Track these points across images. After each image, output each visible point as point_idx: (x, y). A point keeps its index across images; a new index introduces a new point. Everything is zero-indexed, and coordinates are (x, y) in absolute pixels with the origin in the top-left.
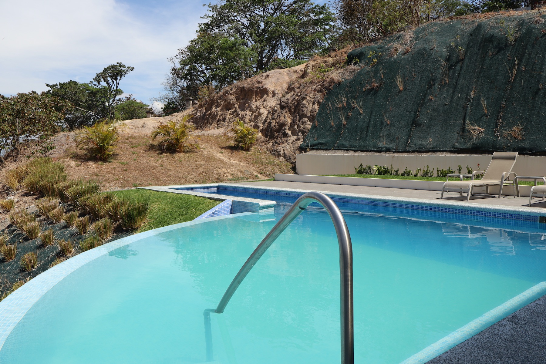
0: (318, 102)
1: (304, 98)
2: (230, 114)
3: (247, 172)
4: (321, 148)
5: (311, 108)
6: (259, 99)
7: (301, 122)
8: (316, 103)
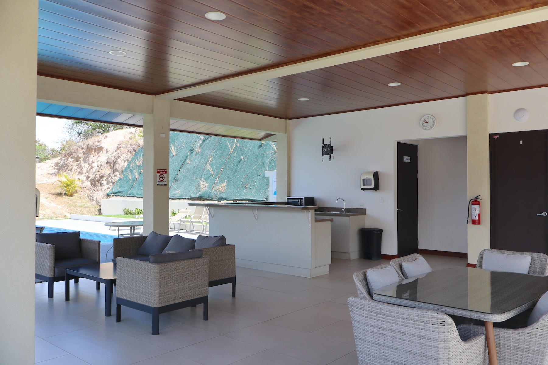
0: (128, 160)
1: (119, 157)
2: (76, 165)
3: (58, 213)
4: (120, 195)
5: (122, 165)
6: (96, 154)
7: (113, 175)
8: (126, 161)
